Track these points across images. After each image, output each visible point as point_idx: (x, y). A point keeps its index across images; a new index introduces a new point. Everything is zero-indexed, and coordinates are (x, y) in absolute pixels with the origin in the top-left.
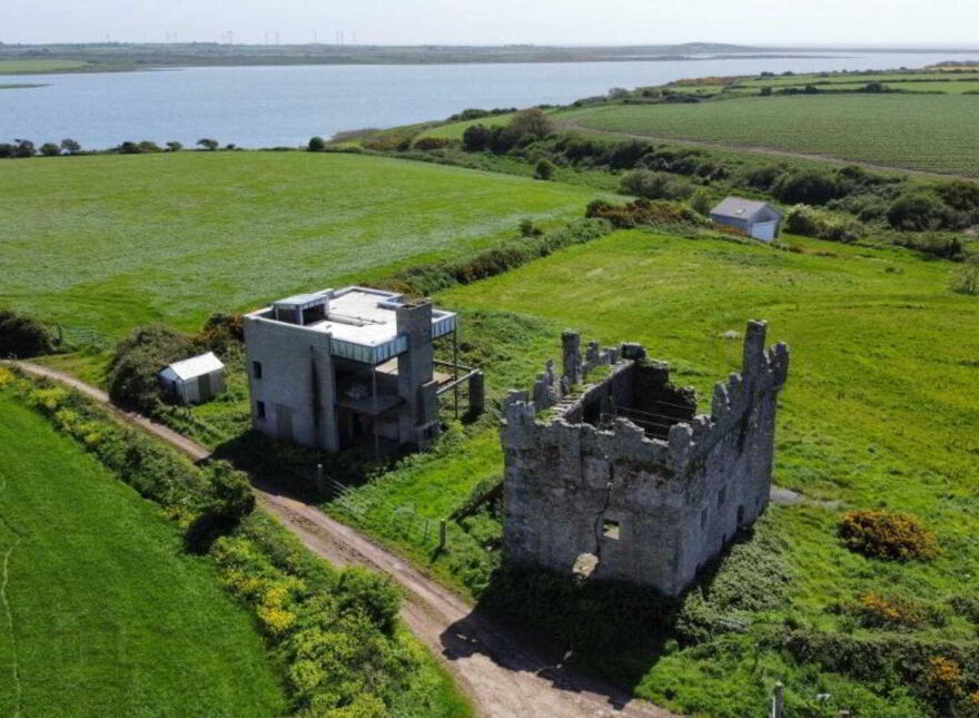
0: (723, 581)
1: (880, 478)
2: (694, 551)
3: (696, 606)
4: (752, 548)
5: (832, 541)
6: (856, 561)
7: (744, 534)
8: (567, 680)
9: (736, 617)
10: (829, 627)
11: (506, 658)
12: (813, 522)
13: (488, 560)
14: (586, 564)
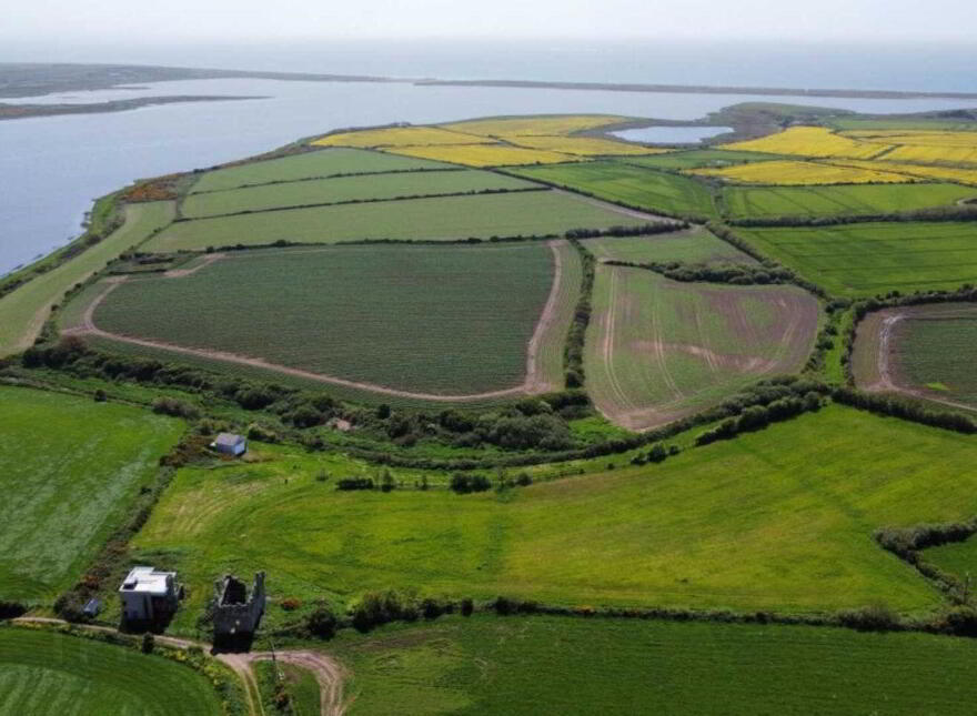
0: (261, 625)
1: (290, 587)
2: (254, 620)
3: (257, 632)
4: (264, 617)
5: (279, 608)
6: (285, 612)
7: (262, 613)
8: (237, 653)
9: (264, 632)
10: (281, 629)
11: (225, 652)
12: (276, 605)
13: (211, 636)
14: (233, 631)
